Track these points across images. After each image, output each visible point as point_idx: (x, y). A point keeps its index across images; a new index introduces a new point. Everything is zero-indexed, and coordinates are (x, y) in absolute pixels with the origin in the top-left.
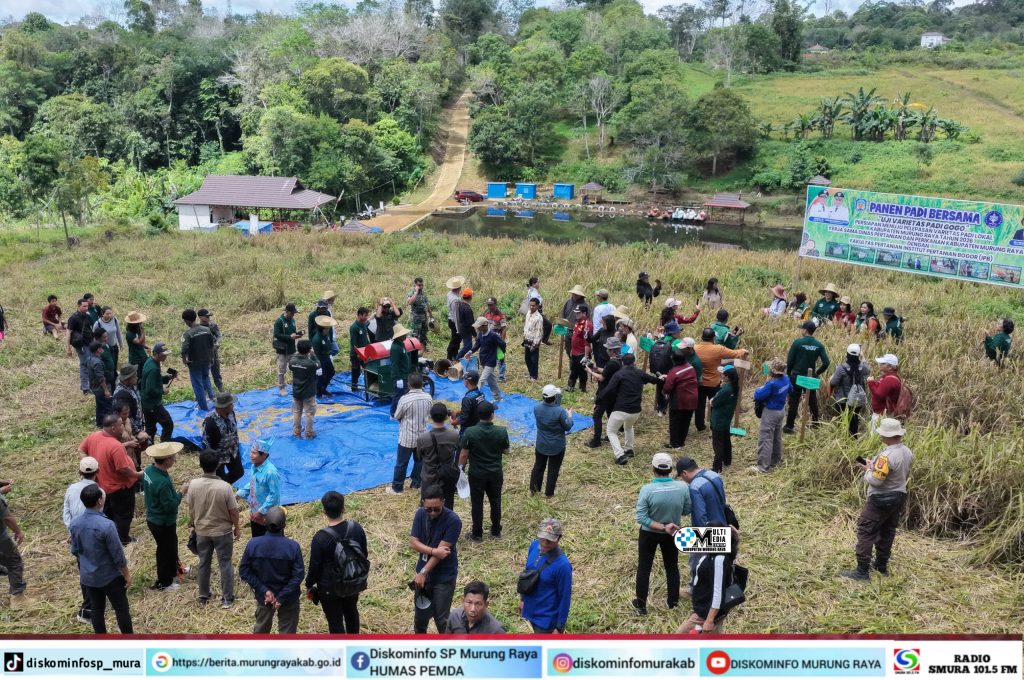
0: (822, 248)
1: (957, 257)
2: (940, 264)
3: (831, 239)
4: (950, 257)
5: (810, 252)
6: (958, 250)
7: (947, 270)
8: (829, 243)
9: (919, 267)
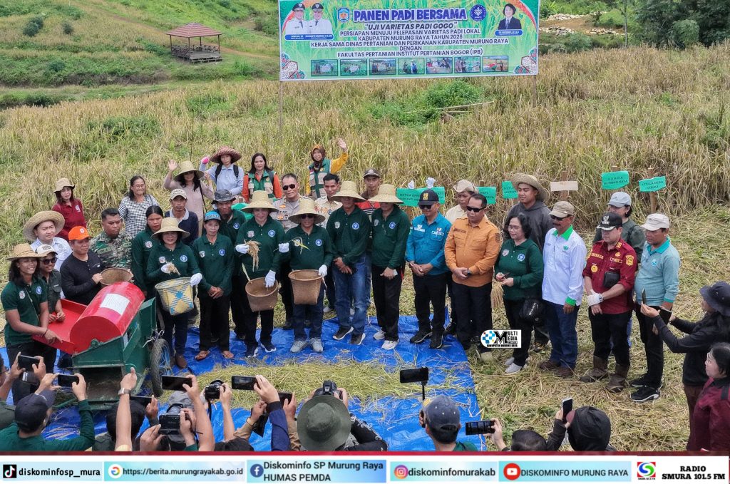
0: (306, 68)
1: (450, 55)
2: (435, 64)
3: (315, 57)
4: (444, 56)
5: (292, 75)
6: (450, 47)
7: (444, 70)
8: (313, 62)
9: (415, 71)
